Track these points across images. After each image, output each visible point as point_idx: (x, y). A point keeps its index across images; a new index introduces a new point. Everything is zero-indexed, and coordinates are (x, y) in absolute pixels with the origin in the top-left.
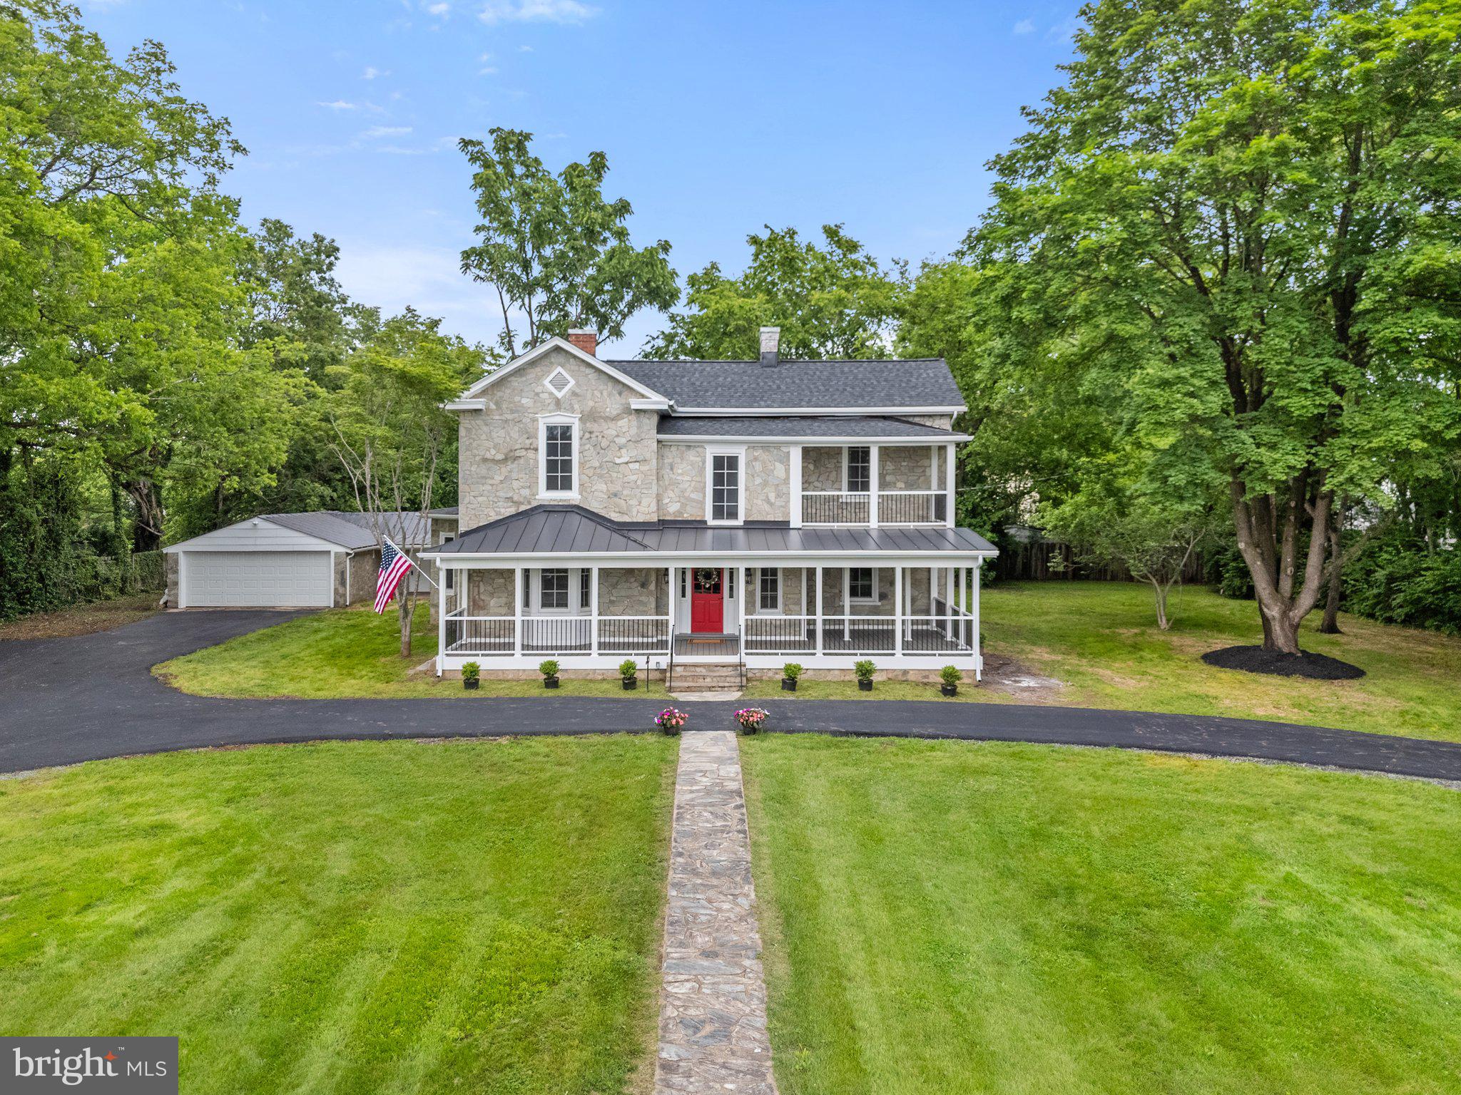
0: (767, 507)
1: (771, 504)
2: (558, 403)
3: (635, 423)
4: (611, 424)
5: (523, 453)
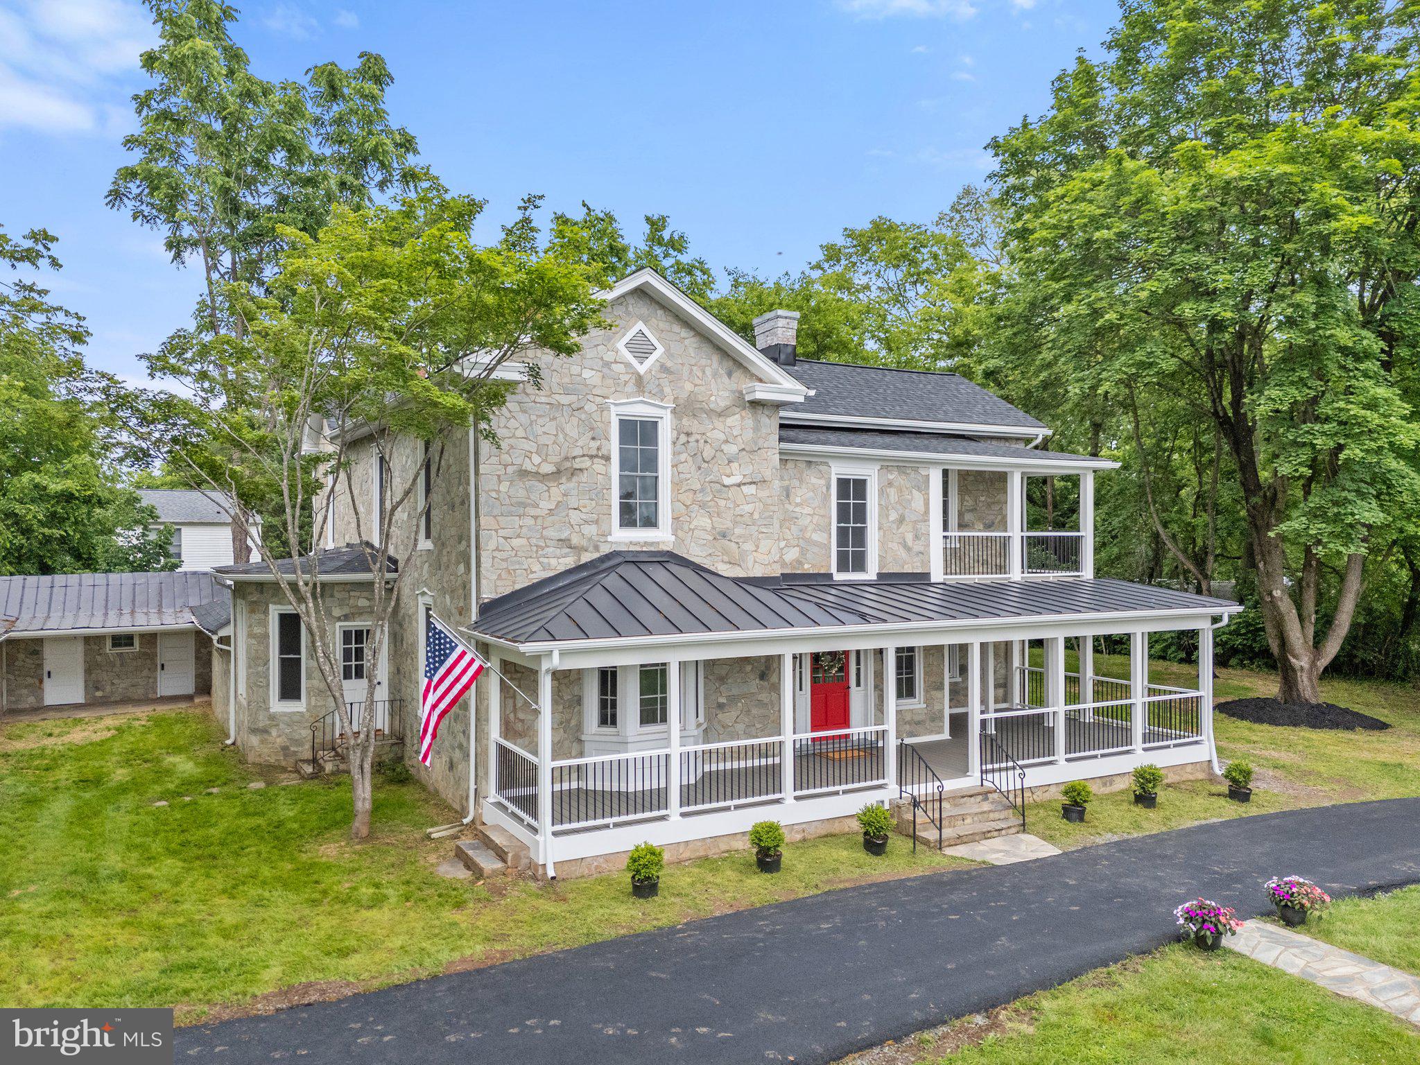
0: (902, 553)
1: (908, 549)
2: (639, 381)
3: (749, 422)
4: (718, 423)
5: (586, 463)
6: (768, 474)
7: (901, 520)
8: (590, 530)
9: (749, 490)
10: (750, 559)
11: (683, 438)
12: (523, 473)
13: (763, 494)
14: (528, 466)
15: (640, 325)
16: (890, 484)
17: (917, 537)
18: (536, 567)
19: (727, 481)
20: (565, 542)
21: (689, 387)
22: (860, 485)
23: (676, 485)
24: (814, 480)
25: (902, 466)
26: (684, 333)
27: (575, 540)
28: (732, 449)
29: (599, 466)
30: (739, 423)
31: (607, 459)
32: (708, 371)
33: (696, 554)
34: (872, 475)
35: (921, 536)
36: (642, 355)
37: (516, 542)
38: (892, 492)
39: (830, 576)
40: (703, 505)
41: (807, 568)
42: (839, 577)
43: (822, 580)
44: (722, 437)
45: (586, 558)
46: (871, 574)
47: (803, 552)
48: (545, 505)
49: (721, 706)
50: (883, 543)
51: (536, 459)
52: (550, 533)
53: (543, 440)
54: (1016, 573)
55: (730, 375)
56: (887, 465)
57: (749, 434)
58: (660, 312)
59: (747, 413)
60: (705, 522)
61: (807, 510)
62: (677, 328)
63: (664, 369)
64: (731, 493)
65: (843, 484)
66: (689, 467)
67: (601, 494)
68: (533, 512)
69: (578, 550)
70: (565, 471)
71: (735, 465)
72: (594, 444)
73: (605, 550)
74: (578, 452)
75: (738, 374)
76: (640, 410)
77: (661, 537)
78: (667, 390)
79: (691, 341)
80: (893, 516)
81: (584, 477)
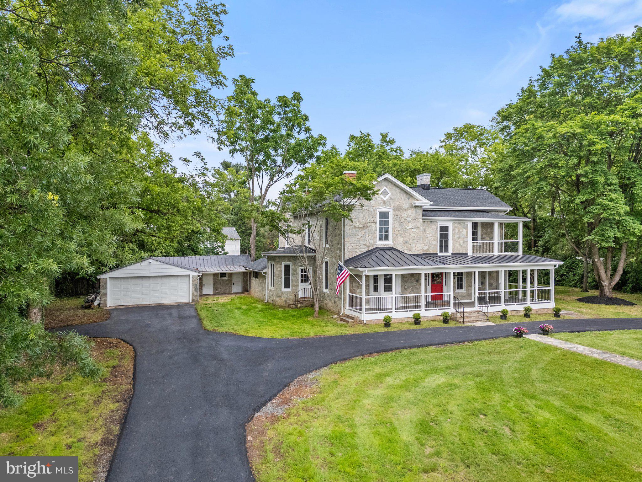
0: (459, 247)
1: (461, 246)
2: (384, 202)
3: (414, 212)
4: (405, 212)
5: (370, 224)
6: (419, 225)
7: (459, 237)
8: (371, 242)
9: (414, 230)
10: (414, 249)
11: (396, 217)
12: (355, 227)
13: (417, 231)
14: (356, 225)
15: (385, 188)
16: (456, 227)
17: (464, 242)
18: (358, 251)
19: (407, 228)
20: (365, 245)
21: (397, 203)
22: (447, 228)
23: (394, 229)
24: (433, 226)
25: (459, 222)
26: (396, 189)
27: (367, 244)
28: (409, 219)
29: (373, 225)
30: (411, 212)
31: (376, 223)
32: (403, 199)
33: (399, 247)
34: (450, 225)
35: (465, 242)
36: (385, 196)
37: (353, 245)
38: (456, 229)
39: (437, 254)
40: (401, 234)
41: (431, 251)
42: (440, 254)
43: (435, 255)
44: (406, 216)
45: (370, 249)
46: (450, 253)
47: (429, 247)
48: (360, 235)
49: (405, 289)
50: (453, 244)
51: (358, 224)
52: (361, 242)
53: (360, 219)
54: (496, 253)
55: (409, 199)
56: (454, 222)
57: (414, 215)
58: (390, 184)
59: (413, 209)
60: (402, 239)
61: (431, 235)
62: (395, 188)
63: (391, 199)
64: (409, 231)
65: (441, 228)
66: (397, 225)
67: (374, 232)
68: (358, 237)
69: (368, 247)
70: (365, 226)
71: (410, 223)
72: (372, 219)
73: (375, 247)
74: (368, 221)
75: (411, 199)
76: (384, 210)
77: (389, 243)
78: (392, 204)
79: (398, 191)
80: (457, 236)
81: (370, 228)
